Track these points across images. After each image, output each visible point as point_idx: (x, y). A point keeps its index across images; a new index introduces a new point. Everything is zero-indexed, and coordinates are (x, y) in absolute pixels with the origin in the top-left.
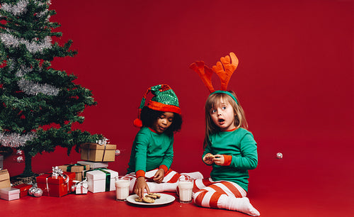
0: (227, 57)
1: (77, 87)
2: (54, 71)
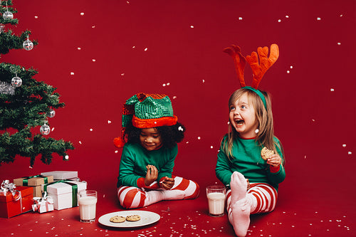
0: (266, 48)
1: (39, 84)
2: (6, 66)
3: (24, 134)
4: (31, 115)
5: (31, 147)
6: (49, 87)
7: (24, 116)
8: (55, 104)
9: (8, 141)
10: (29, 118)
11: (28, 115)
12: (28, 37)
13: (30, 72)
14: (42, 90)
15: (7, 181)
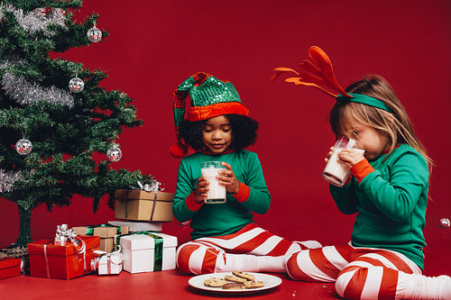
3: (85, 160)
4: (95, 132)
5: (94, 179)
6: (122, 95)
7: (85, 135)
8: (129, 121)
9: (61, 168)
10: (92, 137)
11: (91, 132)
12: (94, 23)
13: (96, 76)
14: (112, 99)
15: (64, 226)
